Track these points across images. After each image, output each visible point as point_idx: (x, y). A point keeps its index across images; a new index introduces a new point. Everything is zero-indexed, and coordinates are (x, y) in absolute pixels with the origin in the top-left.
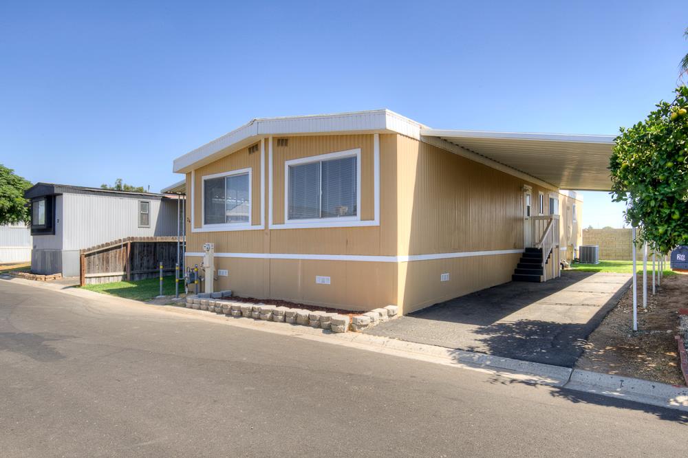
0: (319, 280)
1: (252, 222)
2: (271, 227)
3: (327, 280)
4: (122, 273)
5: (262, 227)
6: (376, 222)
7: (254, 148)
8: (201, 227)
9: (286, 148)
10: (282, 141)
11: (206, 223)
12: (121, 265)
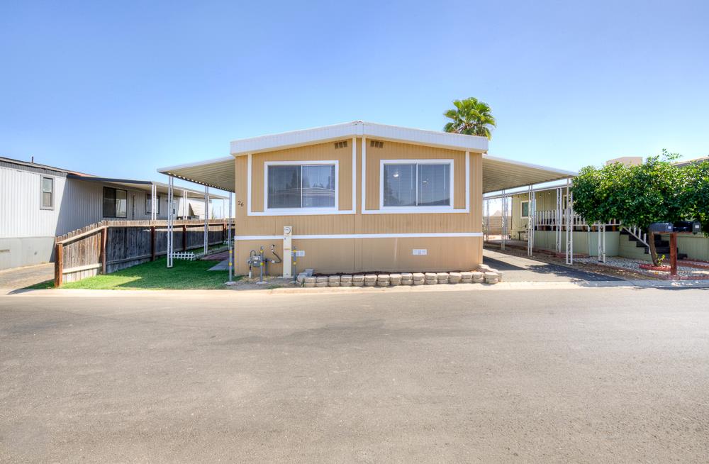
0: (415, 252)
1: (339, 207)
2: (364, 211)
3: (424, 252)
4: (98, 265)
5: (354, 212)
6: (467, 210)
7: (342, 144)
8: (263, 211)
9: (381, 149)
10: (376, 143)
11: (269, 207)
12: (95, 255)
